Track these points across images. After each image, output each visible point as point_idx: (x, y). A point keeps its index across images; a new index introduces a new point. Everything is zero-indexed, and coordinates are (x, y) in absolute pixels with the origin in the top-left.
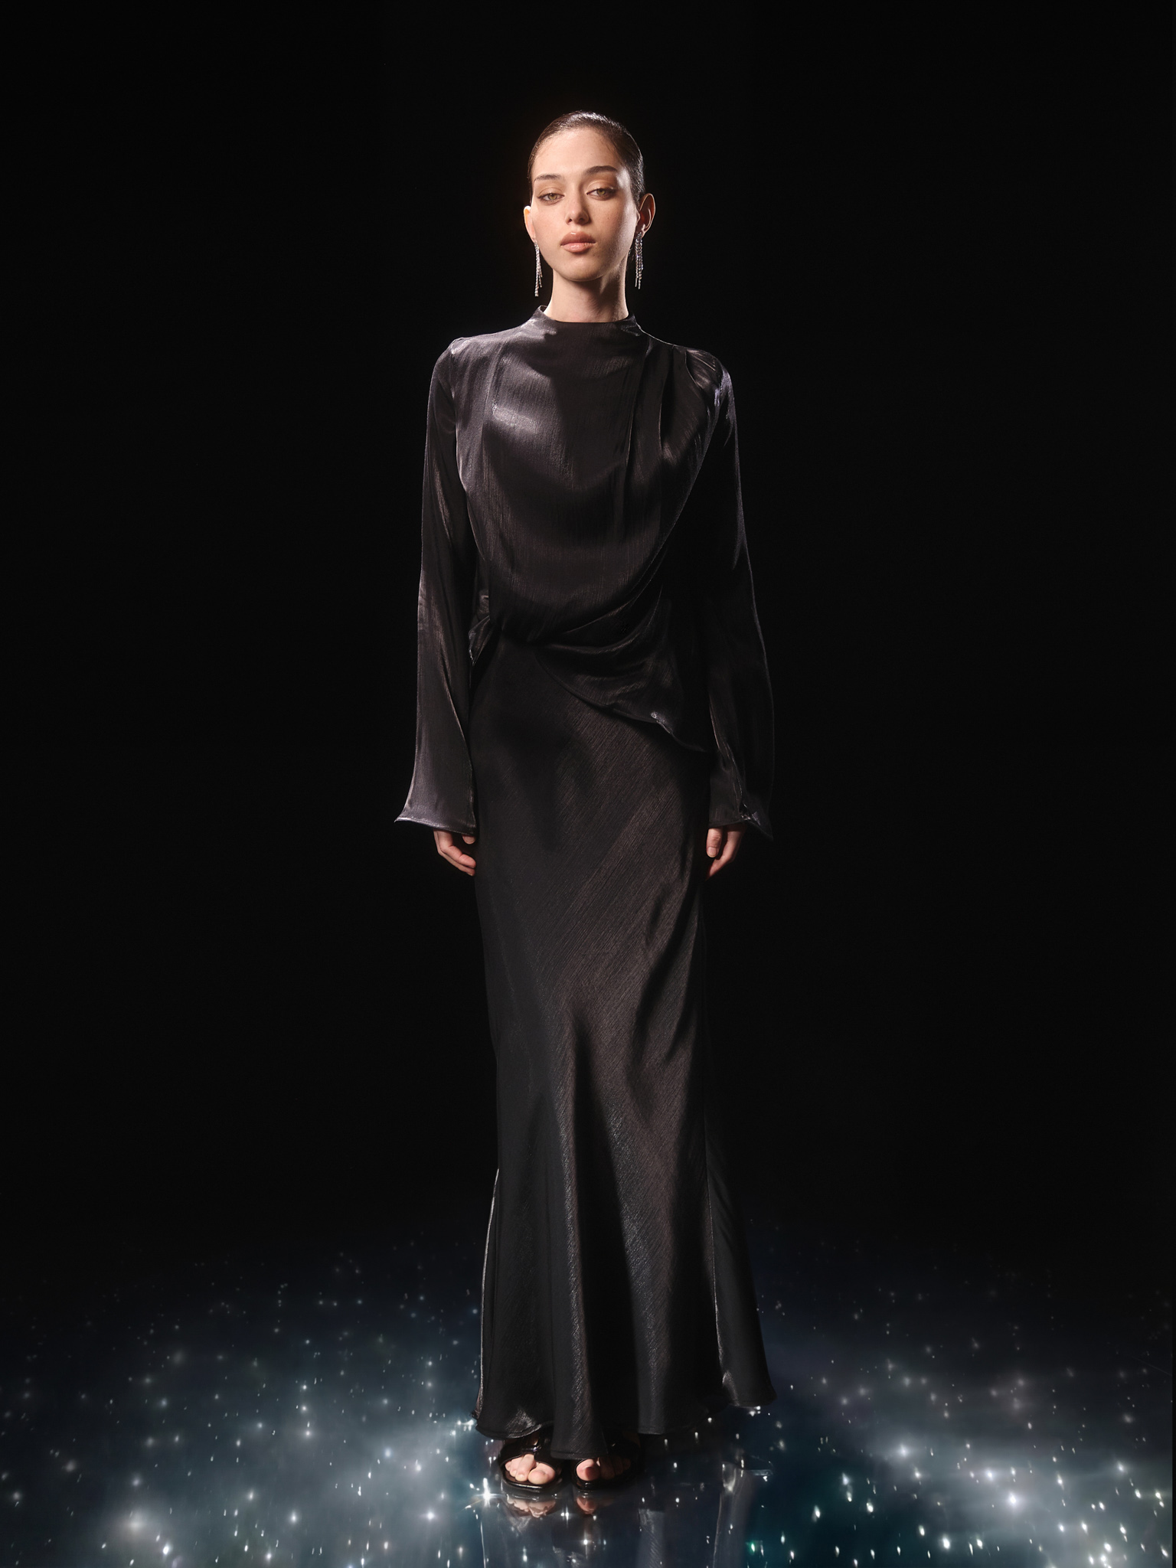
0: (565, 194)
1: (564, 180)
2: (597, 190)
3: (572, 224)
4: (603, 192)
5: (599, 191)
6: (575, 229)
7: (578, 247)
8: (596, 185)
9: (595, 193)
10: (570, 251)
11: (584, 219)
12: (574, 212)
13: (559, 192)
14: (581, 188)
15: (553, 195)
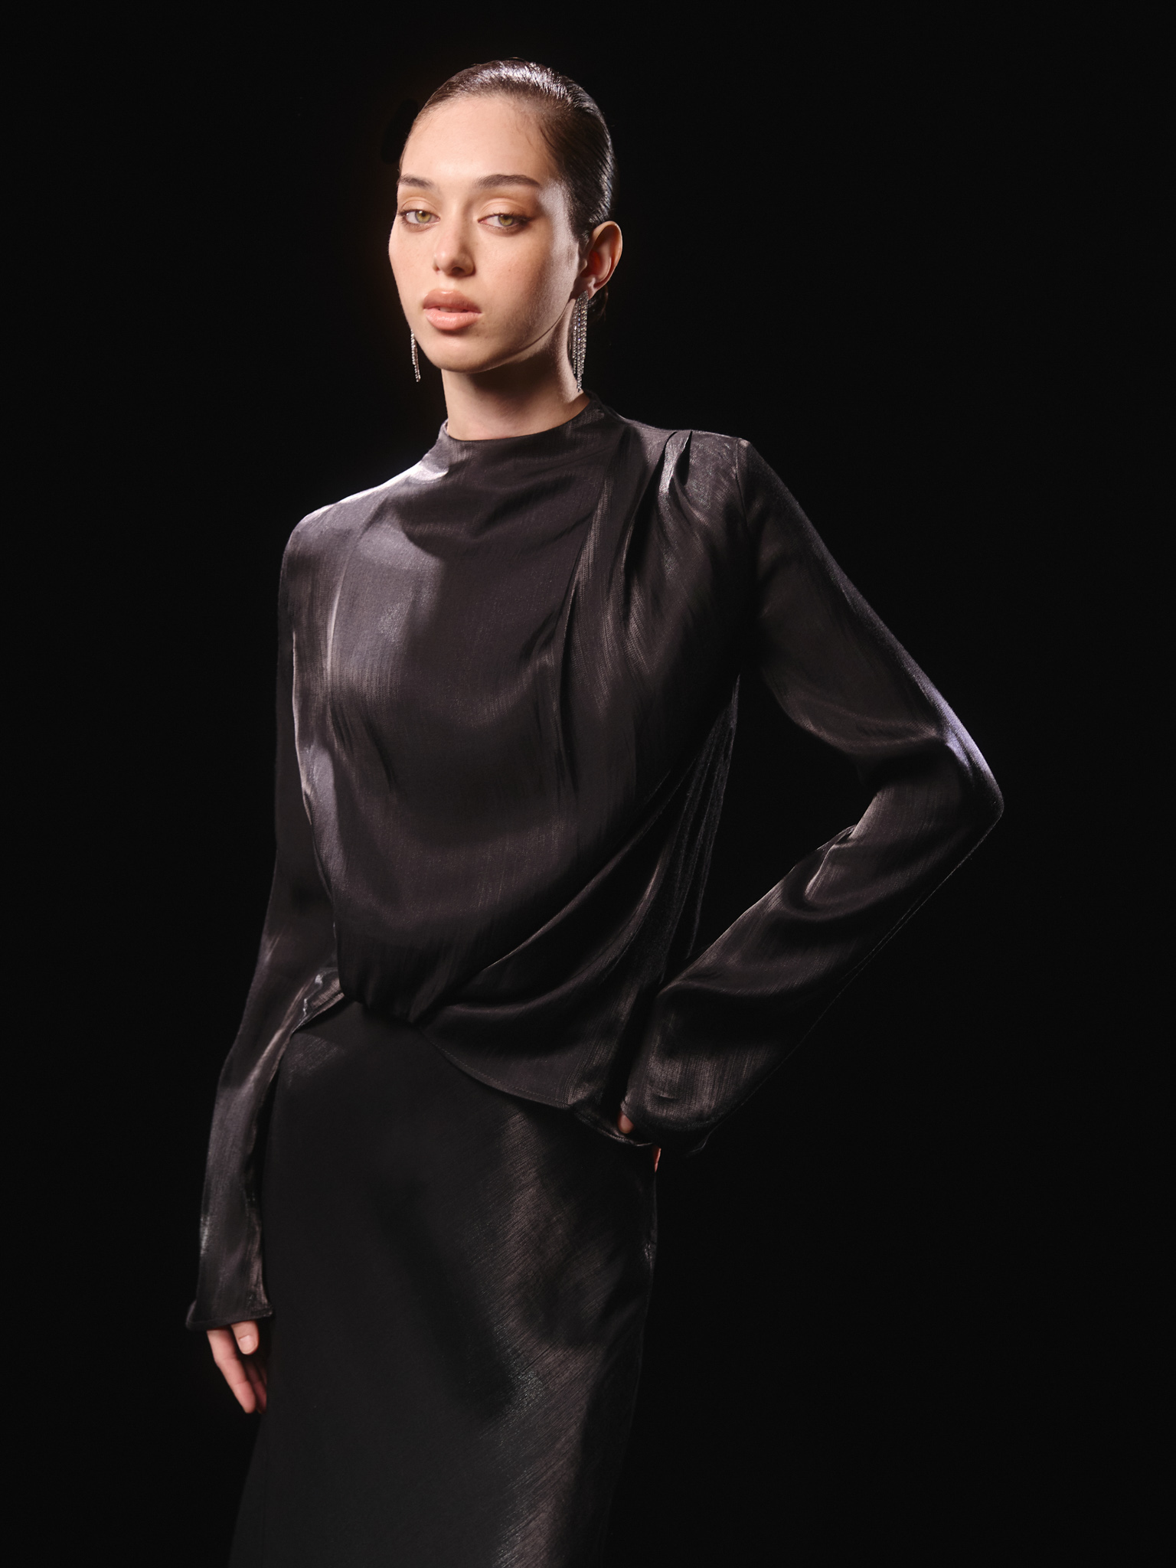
0: (440, 215)
1: (439, 192)
2: (499, 215)
3: (442, 274)
4: (509, 222)
5: (504, 217)
6: (448, 286)
7: (452, 319)
8: (499, 206)
9: (494, 222)
10: (433, 325)
11: (461, 269)
12: (446, 254)
13: (432, 210)
14: (468, 208)
15: (425, 214)
